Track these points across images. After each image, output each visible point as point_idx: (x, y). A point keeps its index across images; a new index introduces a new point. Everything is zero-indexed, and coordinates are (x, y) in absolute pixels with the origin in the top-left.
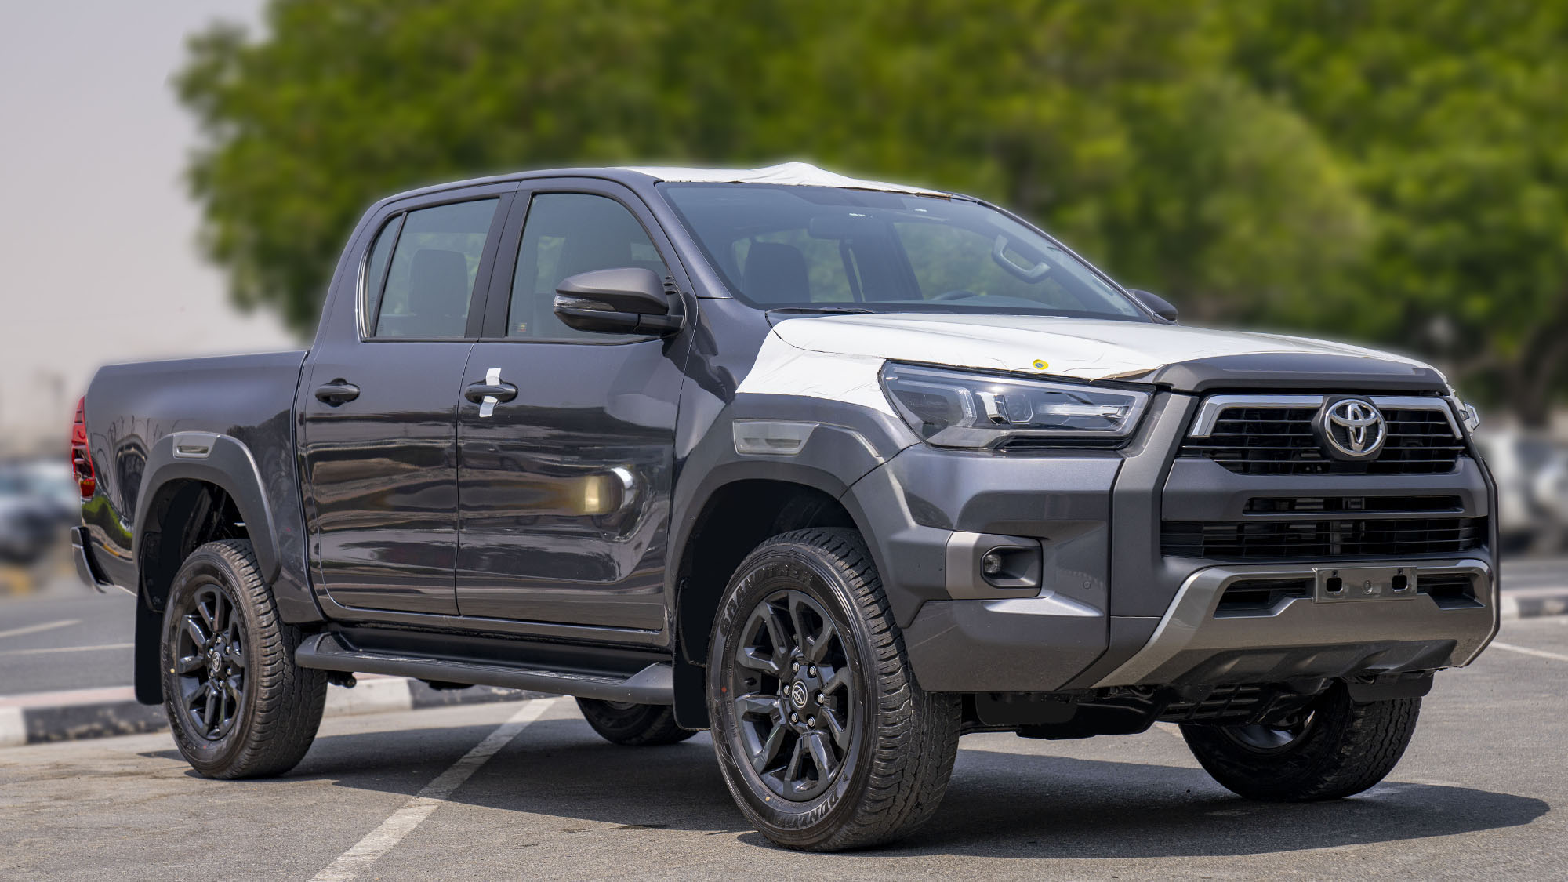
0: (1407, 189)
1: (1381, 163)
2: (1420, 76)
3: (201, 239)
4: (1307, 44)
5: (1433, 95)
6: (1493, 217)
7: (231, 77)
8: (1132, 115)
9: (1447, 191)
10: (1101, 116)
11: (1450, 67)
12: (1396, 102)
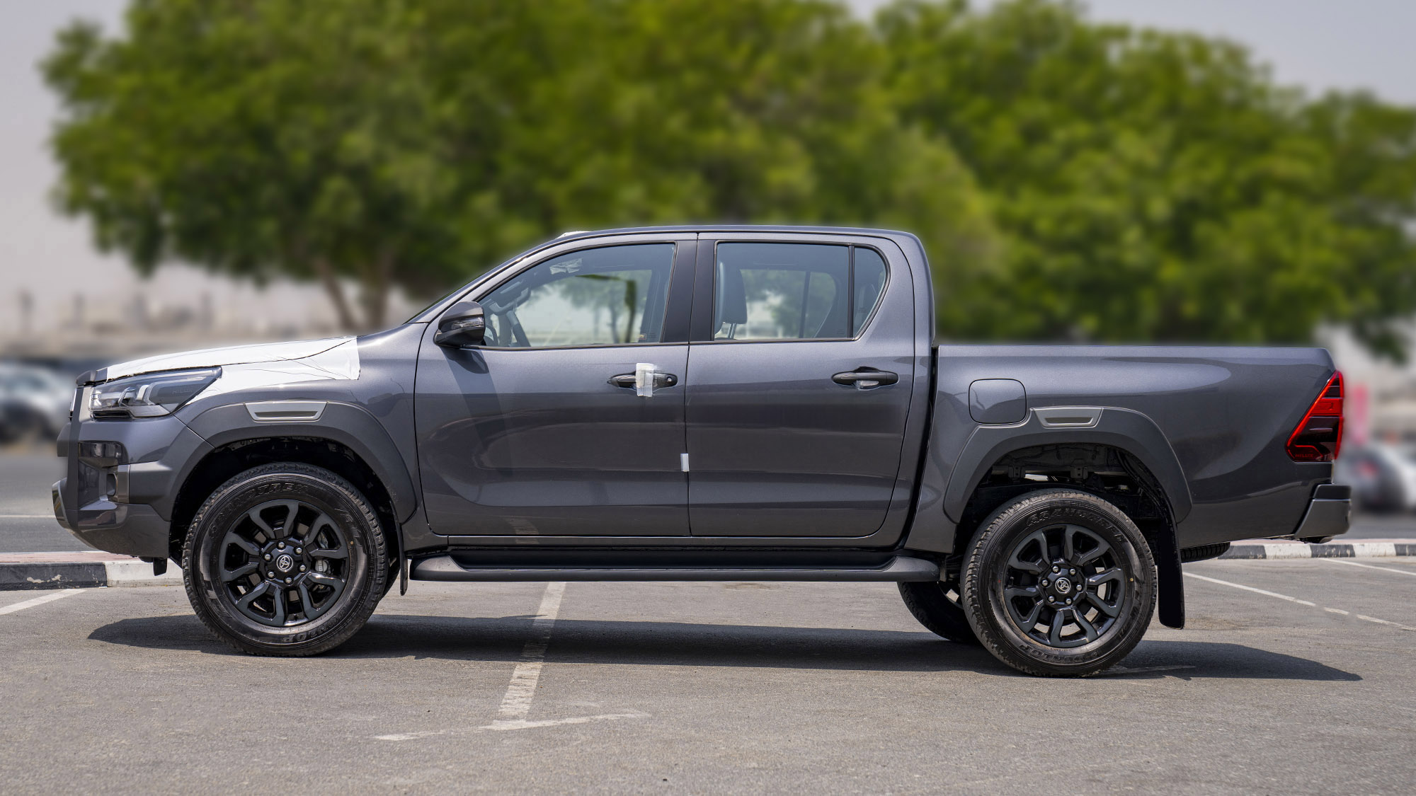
0: (1044, 225)
1: (1027, 203)
2: (1060, 135)
3: (55, 195)
4: (980, 104)
5: (1070, 151)
6: (1104, 252)
7: (90, 65)
8: (816, 147)
9: (1073, 230)
10: (791, 147)
11: (1082, 130)
12: (1043, 154)
